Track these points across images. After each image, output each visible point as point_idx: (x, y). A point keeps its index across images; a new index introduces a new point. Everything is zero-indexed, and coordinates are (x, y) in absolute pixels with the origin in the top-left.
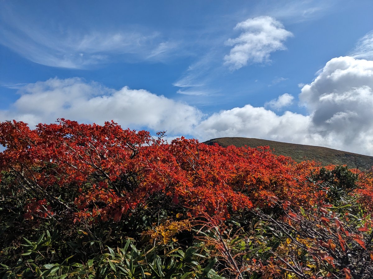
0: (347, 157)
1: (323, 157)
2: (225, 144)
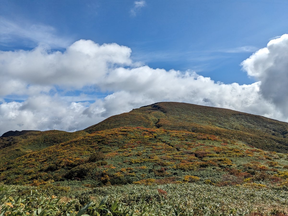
0: (240, 116)
2: (164, 107)
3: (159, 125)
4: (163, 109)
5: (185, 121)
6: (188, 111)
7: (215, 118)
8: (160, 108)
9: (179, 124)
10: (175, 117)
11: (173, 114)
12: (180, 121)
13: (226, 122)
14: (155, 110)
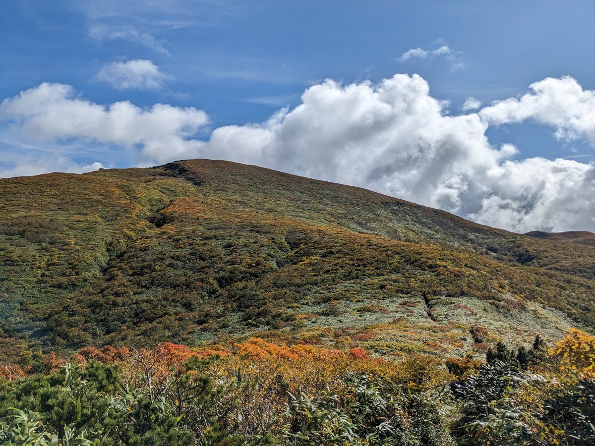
0: (399, 207)
1: (362, 203)
2: (199, 170)
3: (165, 217)
4: (193, 173)
5: (258, 211)
6: (267, 187)
7: (341, 207)
8: (186, 171)
9: (240, 218)
10: (227, 198)
11: (222, 190)
12: (241, 209)
13: (375, 222)
14: (170, 176)
